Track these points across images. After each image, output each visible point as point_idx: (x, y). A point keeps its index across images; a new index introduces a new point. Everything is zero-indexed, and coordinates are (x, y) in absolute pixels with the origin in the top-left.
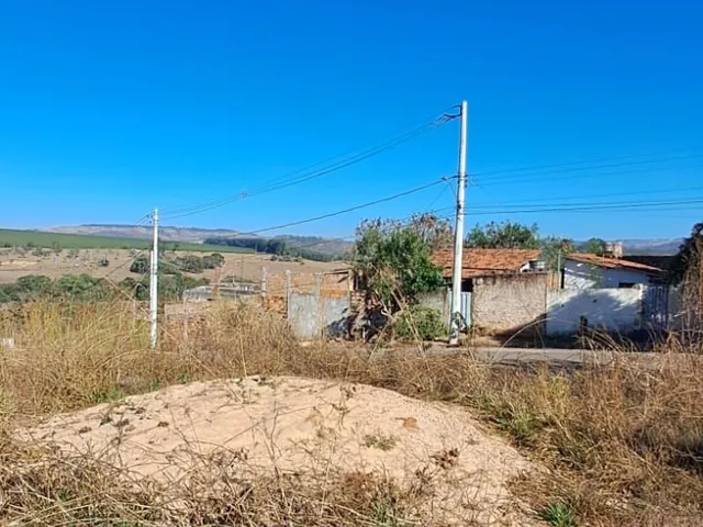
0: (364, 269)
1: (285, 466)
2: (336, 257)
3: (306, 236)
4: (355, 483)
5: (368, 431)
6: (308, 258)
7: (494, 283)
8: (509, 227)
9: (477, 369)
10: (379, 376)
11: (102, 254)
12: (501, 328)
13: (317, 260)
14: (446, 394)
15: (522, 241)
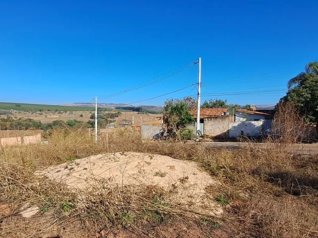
0: (167, 116)
1: (126, 183)
4: (150, 189)
5: (157, 171)
8: (217, 101)
9: (200, 148)
10: (167, 152)
11: (80, 113)
14: (190, 157)
15: (221, 106)
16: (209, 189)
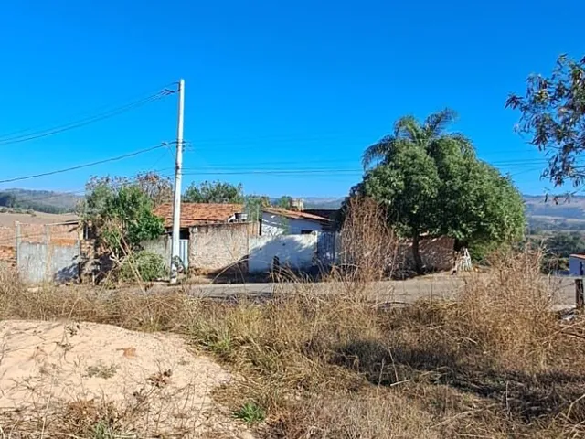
0: (94, 221)
1: (6, 404)
2: (67, 210)
3: (37, 190)
4: (75, 412)
5: (91, 363)
6: (41, 210)
7: (207, 231)
8: (219, 185)
9: (190, 302)
10: (105, 314)
12: (213, 268)
13: (48, 212)
14: (164, 325)
15: (230, 198)
16: (220, 392)
